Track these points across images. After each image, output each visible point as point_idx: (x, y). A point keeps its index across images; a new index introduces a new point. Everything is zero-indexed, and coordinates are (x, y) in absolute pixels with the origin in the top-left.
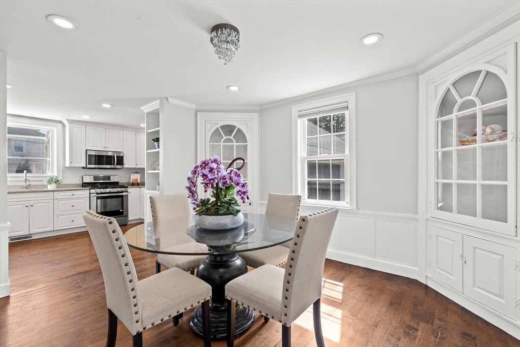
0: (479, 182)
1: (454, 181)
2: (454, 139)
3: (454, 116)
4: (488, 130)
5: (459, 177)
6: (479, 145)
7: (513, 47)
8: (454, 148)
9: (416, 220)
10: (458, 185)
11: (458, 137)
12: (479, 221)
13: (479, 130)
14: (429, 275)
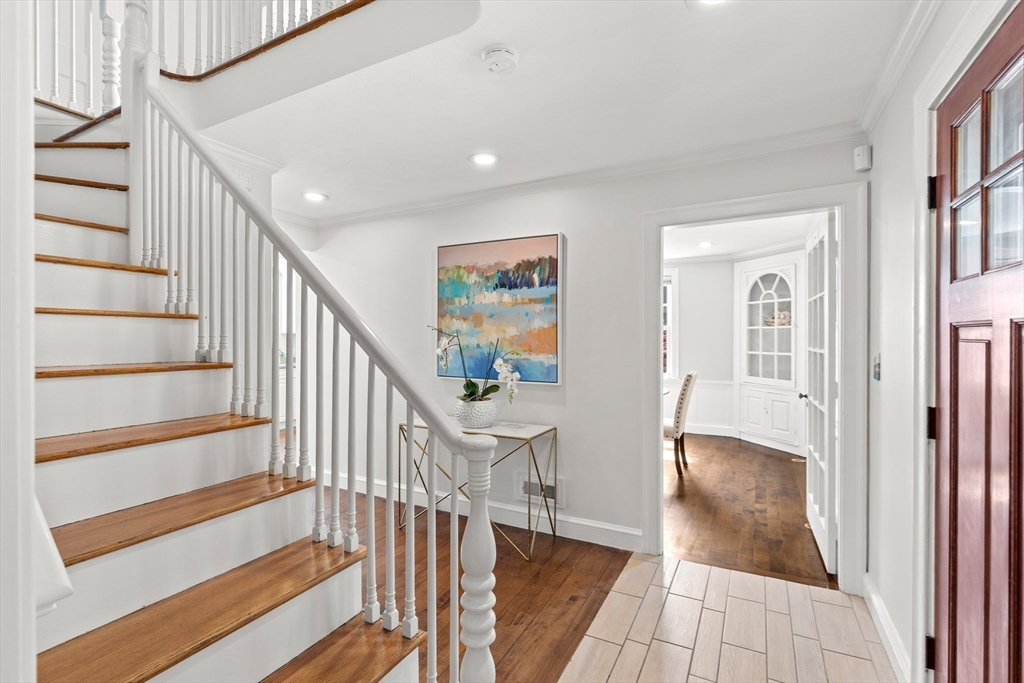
0: (776, 353)
1: (760, 353)
2: (761, 321)
3: (760, 302)
4: (782, 316)
5: (764, 350)
6: (776, 327)
7: (793, 266)
8: (760, 327)
9: (731, 386)
10: (763, 356)
11: (764, 317)
12: (776, 382)
13: (776, 316)
14: (742, 430)
